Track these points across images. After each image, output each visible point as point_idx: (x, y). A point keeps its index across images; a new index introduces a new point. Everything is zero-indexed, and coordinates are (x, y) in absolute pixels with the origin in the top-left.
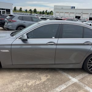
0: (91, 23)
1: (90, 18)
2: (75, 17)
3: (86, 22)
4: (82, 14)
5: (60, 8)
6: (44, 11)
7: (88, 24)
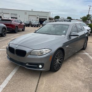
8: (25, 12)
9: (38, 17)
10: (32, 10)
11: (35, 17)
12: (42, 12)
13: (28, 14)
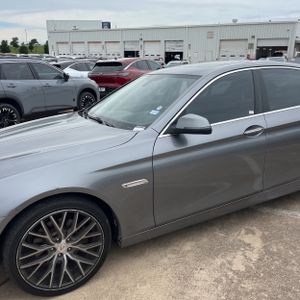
1: (167, 54)
2: (122, 54)
4: (142, 43)
5: (67, 29)
6: (4, 43)
8: (210, 29)
9: (255, 42)
10: (235, 21)
11: (243, 43)
12: (270, 24)
13: (218, 36)
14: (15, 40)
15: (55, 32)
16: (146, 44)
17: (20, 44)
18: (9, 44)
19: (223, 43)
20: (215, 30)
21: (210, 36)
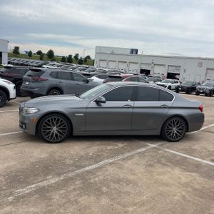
0: (170, 84)
1: (168, 74)
2: (139, 71)
3: (161, 81)
4: (153, 65)
6: (70, 56)
7: (166, 87)
13: (205, 66)
14: (77, 55)
15: (100, 53)
16: (156, 66)
17: (79, 58)
18: (73, 57)
19: (208, 71)
20: (204, 62)
21: (200, 65)
